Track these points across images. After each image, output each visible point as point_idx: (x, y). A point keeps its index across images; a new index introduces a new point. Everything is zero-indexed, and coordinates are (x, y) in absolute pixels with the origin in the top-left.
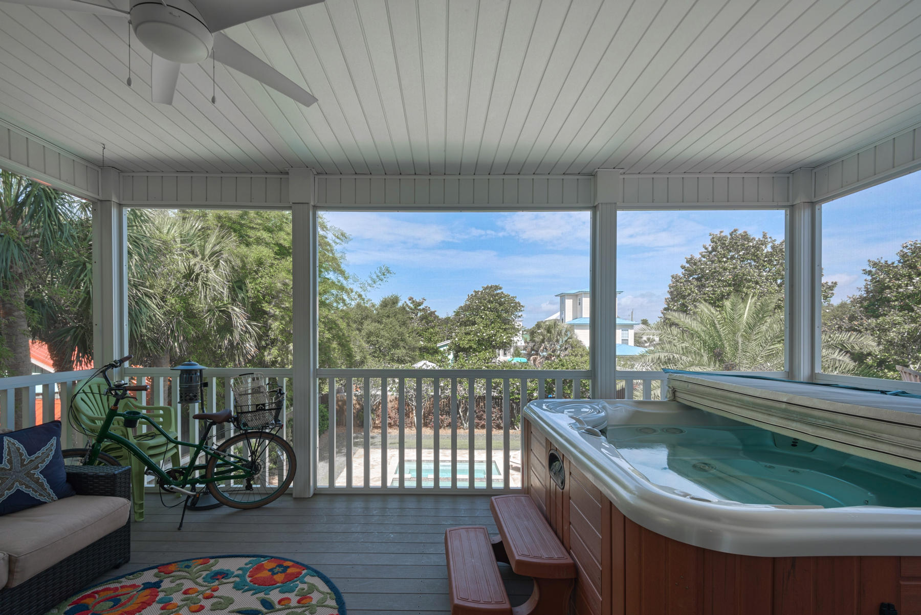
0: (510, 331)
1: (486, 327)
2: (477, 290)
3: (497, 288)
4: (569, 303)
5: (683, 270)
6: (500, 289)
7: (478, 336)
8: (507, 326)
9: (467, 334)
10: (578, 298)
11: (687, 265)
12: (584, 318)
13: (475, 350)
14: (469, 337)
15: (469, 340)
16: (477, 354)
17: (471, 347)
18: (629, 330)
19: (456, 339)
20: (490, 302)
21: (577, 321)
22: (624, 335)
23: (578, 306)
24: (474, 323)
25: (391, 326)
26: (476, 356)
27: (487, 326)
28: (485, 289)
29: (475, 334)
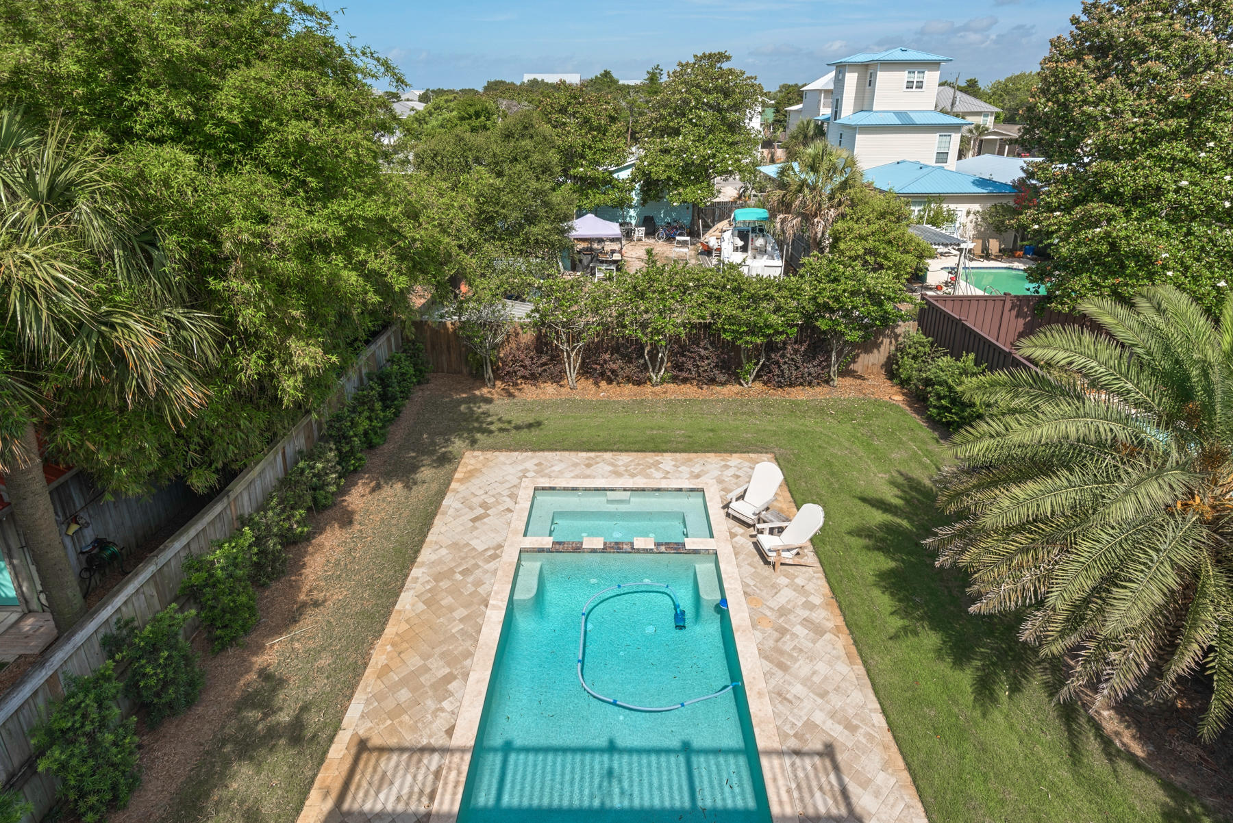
0: (741, 148)
1: (698, 141)
2: (684, 62)
3: (722, 57)
4: (851, 79)
5: (1073, 28)
6: (728, 58)
7: (683, 159)
8: (737, 138)
9: (666, 151)
10: (870, 71)
11: (1084, 18)
12: (876, 112)
13: (677, 184)
14: (668, 159)
15: (666, 166)
16: (681, 190)
17: (669, 178)
18: (953, 135)
19: (646, 163)
20: (707, 91)
21: (863, 119)
22: (943, 145)
23: (868, 87)
24: (677, 132)
25: (519, 182)
26: (680, 194)
27: (700, 139)
28: (699, 59)
29: (678, 155)
